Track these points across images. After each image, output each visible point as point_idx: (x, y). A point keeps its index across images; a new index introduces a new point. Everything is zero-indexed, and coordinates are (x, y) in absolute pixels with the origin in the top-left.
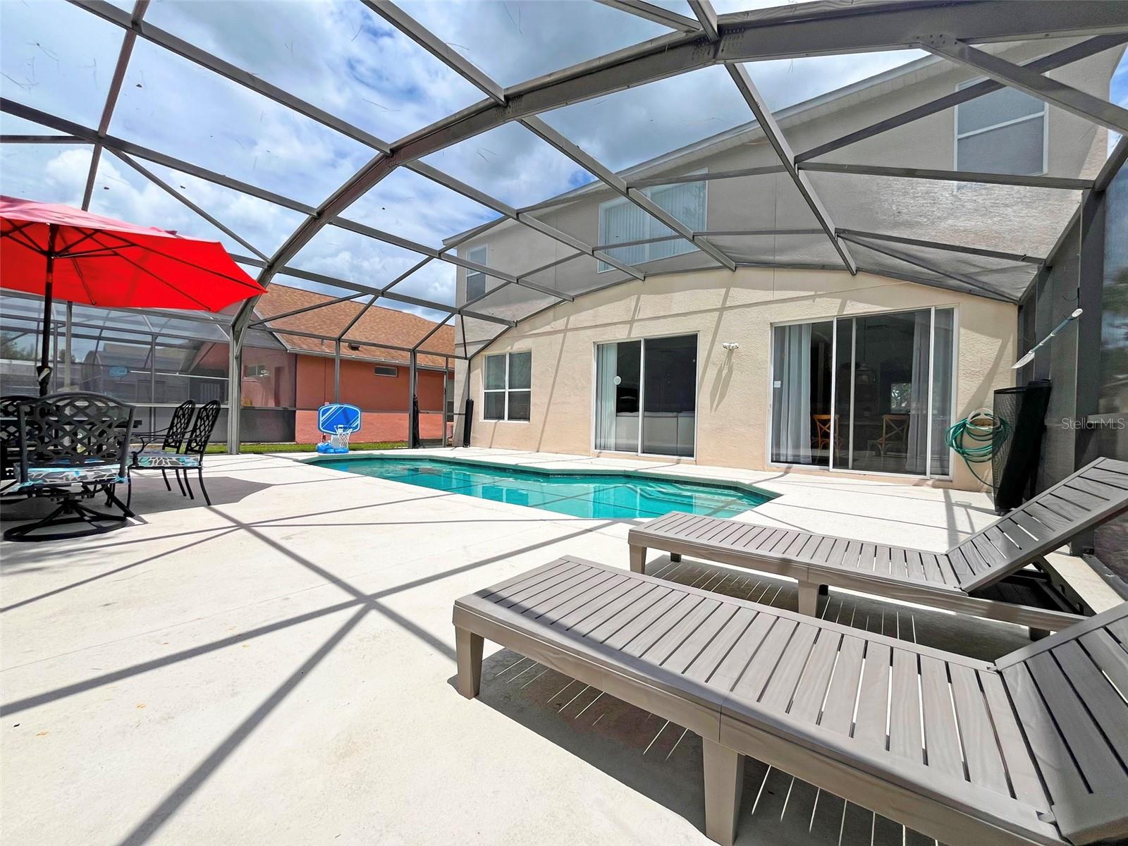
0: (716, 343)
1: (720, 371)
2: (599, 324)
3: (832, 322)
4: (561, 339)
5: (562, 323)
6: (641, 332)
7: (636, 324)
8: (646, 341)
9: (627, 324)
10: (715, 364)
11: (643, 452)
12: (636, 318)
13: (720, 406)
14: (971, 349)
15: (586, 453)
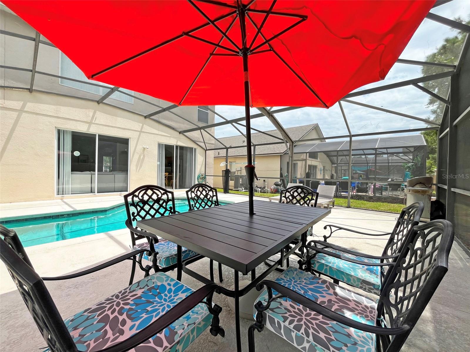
0: (138, 145)
1: (140, 156)
2: (61, 116)
3: (174, 146)
4: (16, 116)
5: (16, 104)
6: (95, 130)
7: (93, 125)
8: (99, 135)
9: (88, 124)
10: (137, 153)
11: (98, 192)
12: (93, 122)
13: (140, 170)
14: (199, 159)
15: (50, 198)
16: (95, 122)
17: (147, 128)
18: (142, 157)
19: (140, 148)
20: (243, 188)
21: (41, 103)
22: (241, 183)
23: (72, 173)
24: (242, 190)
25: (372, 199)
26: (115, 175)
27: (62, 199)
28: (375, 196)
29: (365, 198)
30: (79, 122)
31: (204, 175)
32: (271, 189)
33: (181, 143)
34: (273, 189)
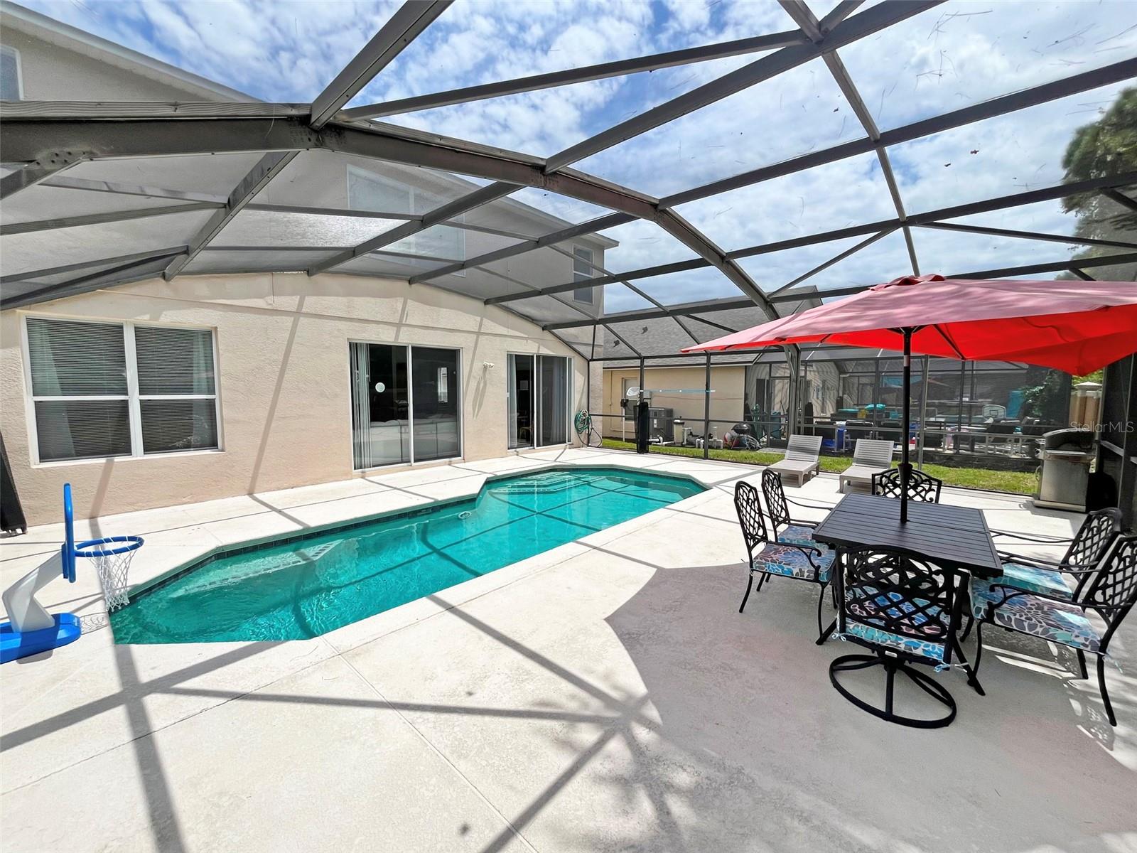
0: (475, 361)
1: (479, 384)
2: (355, 317)
3: (533, 357)
4: (291, 324)
5: (290, 302)
6: (409, 338)
7: (403, 329)
8: (413, 348)
9: (394, 326)
10: (475, 377)
11: (415, 461)
12: (404, 322)
13: (480, 412)
14: (577, 381)
15: (347, 476)
16: (407, 323)
17: (490, 326)
18: (482, 385)
19: (478, 366)
20: (661, 438)
21: (324, 295)
22: (655, 426)
23: (372, 425)
24: (659, 442)
25: (952, 460)
26: (438, 424)
27: (363, 477)
28: (958, 453)
29: (937, 458)
30: (381, 325)
31: (587, 414)
32: (725, 439)
33: (546, 350)
34: (729, 440)
